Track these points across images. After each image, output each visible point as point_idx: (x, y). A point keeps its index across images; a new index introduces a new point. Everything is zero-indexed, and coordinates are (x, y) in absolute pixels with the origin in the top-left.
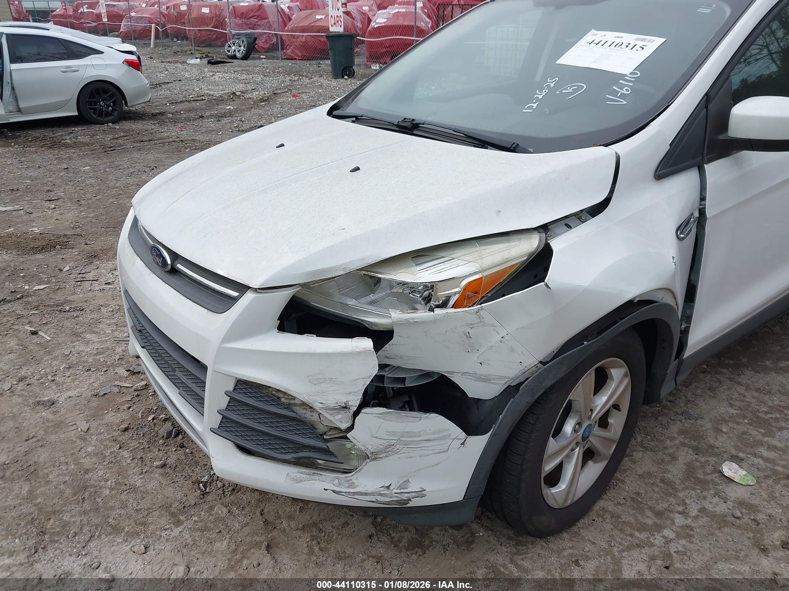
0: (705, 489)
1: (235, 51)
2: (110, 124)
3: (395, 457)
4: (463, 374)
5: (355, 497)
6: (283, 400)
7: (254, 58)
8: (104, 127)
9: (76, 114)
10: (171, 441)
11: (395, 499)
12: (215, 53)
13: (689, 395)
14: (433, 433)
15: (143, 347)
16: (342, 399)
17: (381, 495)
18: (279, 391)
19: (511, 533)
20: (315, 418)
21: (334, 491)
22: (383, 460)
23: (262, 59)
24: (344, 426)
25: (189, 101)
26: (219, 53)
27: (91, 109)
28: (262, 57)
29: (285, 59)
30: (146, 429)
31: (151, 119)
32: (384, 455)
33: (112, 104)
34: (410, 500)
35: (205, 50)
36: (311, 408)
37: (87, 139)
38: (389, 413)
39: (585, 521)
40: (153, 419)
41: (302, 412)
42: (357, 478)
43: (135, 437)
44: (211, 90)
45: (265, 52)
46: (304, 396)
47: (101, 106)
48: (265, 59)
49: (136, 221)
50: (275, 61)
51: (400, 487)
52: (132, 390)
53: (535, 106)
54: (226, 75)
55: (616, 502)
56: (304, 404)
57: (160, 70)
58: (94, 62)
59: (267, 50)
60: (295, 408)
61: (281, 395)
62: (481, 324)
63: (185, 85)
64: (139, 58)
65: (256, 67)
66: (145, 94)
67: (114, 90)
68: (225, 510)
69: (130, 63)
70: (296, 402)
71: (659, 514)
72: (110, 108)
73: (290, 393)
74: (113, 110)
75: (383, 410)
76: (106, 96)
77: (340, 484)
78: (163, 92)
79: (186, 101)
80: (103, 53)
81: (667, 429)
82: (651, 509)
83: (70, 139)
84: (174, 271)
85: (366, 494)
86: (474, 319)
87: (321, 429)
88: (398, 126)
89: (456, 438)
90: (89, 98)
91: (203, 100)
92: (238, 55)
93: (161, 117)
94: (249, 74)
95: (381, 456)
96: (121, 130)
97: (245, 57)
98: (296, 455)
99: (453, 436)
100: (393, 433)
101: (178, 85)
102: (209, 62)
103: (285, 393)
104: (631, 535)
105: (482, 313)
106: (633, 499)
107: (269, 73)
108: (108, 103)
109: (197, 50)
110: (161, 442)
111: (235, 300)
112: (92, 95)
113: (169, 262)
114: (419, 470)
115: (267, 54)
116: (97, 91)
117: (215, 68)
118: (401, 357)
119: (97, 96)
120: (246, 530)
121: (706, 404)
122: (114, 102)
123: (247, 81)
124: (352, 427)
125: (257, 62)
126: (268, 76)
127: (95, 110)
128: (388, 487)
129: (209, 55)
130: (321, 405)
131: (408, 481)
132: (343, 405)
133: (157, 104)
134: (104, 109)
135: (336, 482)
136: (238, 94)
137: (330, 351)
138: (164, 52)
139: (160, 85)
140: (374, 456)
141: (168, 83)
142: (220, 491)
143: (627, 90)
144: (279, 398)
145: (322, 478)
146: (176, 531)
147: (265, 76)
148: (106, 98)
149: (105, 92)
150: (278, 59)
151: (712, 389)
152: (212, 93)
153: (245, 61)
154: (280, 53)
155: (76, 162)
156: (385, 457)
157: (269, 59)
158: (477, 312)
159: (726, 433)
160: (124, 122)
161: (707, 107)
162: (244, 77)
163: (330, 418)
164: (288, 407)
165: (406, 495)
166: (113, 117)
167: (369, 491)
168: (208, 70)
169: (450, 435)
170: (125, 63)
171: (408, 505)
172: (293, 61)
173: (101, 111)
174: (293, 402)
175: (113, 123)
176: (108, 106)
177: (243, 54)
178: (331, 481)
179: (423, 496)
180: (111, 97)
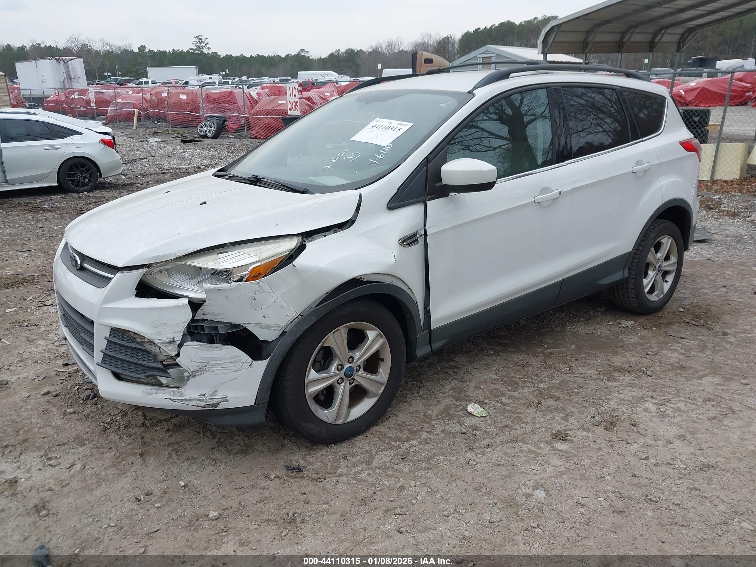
0: (451, 420)
1: (206, 131)
2: (86, 193)
3: (207, 374)
4: (254, 324)
5: (184, 402)
6: (138, 339)
7: (224, 138)
8: (80, 195)
9: (56, 184)
10: (89, 401)
11: (209, 403)
12: (190, 133)
13: (470, 369)
14: (230, 358)
15: (66, 327)
16: (171, 336)
17: (200, 400)
18: (136, 333)
19: (309, 445)
20: (157, 350)
21: (171, 399)
22: (200, 377)
23: (231, 138)
24: (174, 354)
25: (158, 174)
26: (193, 133)
27: (70, 180)
28: (230, 136)
29: (251, 138)
30: (71, 395)
31: (122, 189)
32: (200, 373)
33: (88, 176)
34: (218, 404)
35: (181, 130)
36: (154, 344)
37: (63, 205)
38: (201, 345)
39: (362, 437)
40: (78, 389)
41: (148, 347)
42: (185, 390)
43: (63, 399)
44: (180, 164)
45: (234, 132)
46: (149, 335)
47: (79, 178)
48: (233, 138)
49: (66, 244)
50: (242, 140)
51: (212, 395)
52: (67, 373)
53: (329, 167)
54: (195, 152)
55: (387, 427)
56: (151, 342)
57: (138, 148)
58: (74, 142)
59: (237, 131)
60: (145, 345)
61: (136, 336)
62: (261, 291)
63: (157, 160)
64: (113, 137)
65: (223, 145)
66: (118, 168)
67: (91, 165)
68: (117, 437)
69: (105, 142)
70: (146, 340)
71: (412, 432)
72: (87, 180)
73: (140, 334)
74: (89, 181)
75: (198, 343)
76: (83, 169)
77: (174, 394)
78: (138, 167)
79: (156, 174)
80: (82, 134)
81: (443, 387)
82: (408, 430)
83: (49, 205)
84: (82, 269)
85: (190, 400)
86: (257, 288)
87: (161, 358)
88: (248, 180)
89: (246, 362)
90: (68, 171)
91: (170, 173)
92: (209, 135)
93: (131, 187)
94: (215, 151)
95: (198, 374)
96: (94, 197)
97: (215, 137)
98: (146, 374)
99: (243, 361)
100: (204, 358)
101: (151, 160)
102: (183, 141)
103: (139, 335)
104: (388, 444)
105: (261, 284)
106: (398, 425)
107: (234, 150)
108: (84, 175)
109: (174, 131)
110: (81, 402)
111: (110, 279)
112: (71, 169)
113: (79, 263)
114: (222, 383)
115: (236, 134)
116: (76, 166)
117: (186, 146)
118: (213, 314)
119: (75, 169)
120: (128, 447)
121: (479, 374)
122: (90, 175)
123: (212, 157)
124: (178, 355)
125: (225, 141)
126: (232, 152)
127: (73, 181)
128: (204, 395)
129: (184, 135)
130: (159, 341)
131: (216, 391)
132: (172, 340)
133: (130, 176)
134: (81, 180)
135: (172, 393)
136: (202, 167)
137: (163, 306)
138: (144, 133)
139: (135, 160)
140: (194, 374)
141: (143, 159)
142: (117, 427)
143: (382, 156)
144: (135, 338)
145: (164, 391)
146: (81, 449)
147: (229, 152)
148: (83, 171)
149: (83, 166)
150: (244, 138)
151: (488, 365)
152: (180, 167)
153: (215, 140)
154: (245, 133)
155: (51, 223)
156: (201, 374)
157: (237, 138)
158: (258, 284)
159: (482, 389)
160: (98, 191)
161: (427, 166)
162: (211, 153)
163: (165, 349)
164: (141, 343)
165: (215, 400)
166: (88, 187)
167: (192, 398)
168: (179, 148)
169: (241, 360)
170: (101, 142)
171: (218, 408)
172: (257, 140)
173: (79, 182)
174: (143, 340)
175: (88, 192)
176: (85, 178)
177: (213, 134)
178: (169, 393)
179: (227, 401)
180: (87, 170)
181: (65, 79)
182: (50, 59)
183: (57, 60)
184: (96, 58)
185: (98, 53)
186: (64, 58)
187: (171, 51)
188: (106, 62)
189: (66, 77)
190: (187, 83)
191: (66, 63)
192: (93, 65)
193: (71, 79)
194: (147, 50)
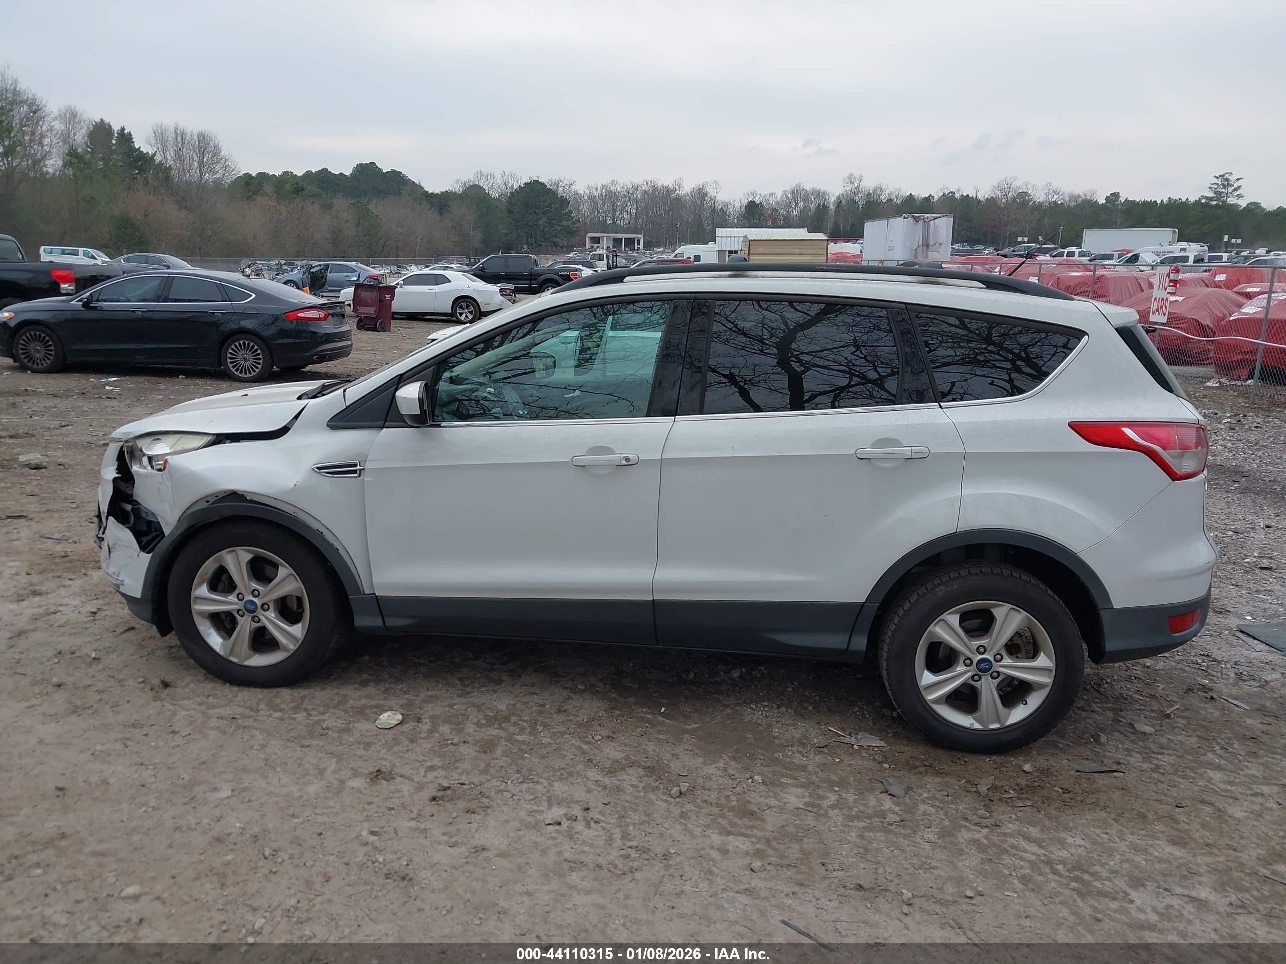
62: (163, 484)
105: (163, 476)
161: (397, 385)
179: (123, 585)
181: (918, 246)
182: (904, 218)
183: (914, 218)
184: (1032, 213)
185: (1038, 207)
186: (926, 215)
187: (1165, 201)
188: (1047, 221)
189: (921, 244)
190: (1135, 258)
191: (926, 222)
192: (1024, 223)
193: (927, 246)
194: (1122, 199)
